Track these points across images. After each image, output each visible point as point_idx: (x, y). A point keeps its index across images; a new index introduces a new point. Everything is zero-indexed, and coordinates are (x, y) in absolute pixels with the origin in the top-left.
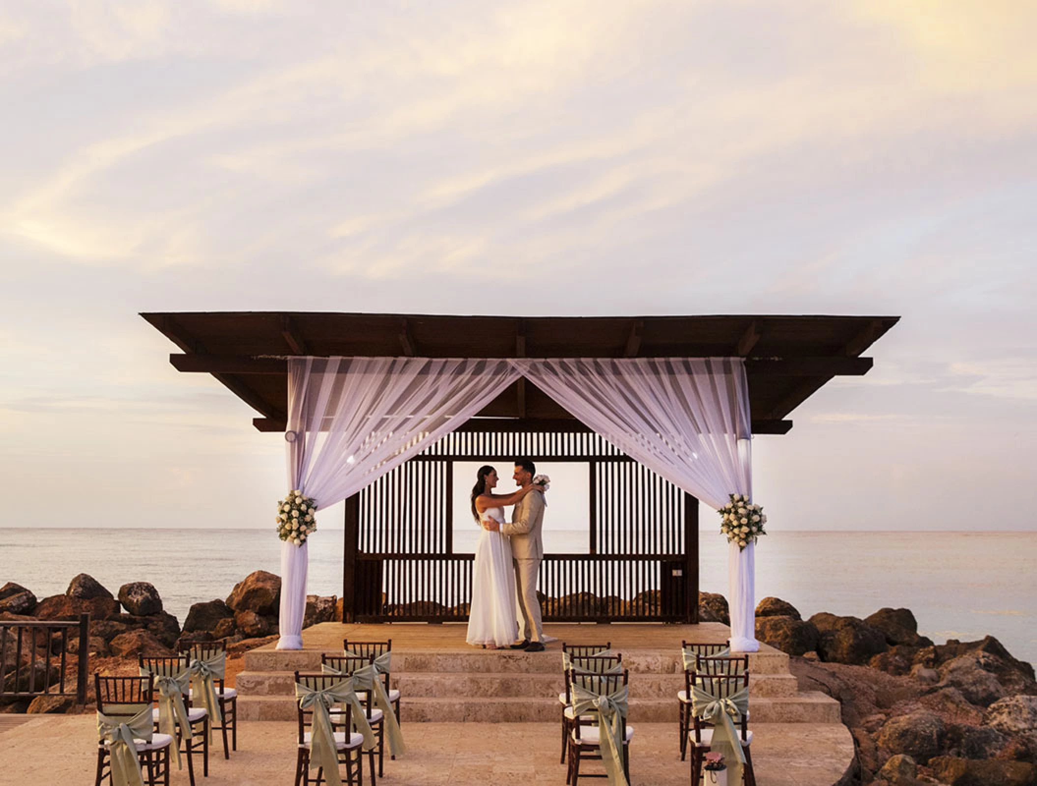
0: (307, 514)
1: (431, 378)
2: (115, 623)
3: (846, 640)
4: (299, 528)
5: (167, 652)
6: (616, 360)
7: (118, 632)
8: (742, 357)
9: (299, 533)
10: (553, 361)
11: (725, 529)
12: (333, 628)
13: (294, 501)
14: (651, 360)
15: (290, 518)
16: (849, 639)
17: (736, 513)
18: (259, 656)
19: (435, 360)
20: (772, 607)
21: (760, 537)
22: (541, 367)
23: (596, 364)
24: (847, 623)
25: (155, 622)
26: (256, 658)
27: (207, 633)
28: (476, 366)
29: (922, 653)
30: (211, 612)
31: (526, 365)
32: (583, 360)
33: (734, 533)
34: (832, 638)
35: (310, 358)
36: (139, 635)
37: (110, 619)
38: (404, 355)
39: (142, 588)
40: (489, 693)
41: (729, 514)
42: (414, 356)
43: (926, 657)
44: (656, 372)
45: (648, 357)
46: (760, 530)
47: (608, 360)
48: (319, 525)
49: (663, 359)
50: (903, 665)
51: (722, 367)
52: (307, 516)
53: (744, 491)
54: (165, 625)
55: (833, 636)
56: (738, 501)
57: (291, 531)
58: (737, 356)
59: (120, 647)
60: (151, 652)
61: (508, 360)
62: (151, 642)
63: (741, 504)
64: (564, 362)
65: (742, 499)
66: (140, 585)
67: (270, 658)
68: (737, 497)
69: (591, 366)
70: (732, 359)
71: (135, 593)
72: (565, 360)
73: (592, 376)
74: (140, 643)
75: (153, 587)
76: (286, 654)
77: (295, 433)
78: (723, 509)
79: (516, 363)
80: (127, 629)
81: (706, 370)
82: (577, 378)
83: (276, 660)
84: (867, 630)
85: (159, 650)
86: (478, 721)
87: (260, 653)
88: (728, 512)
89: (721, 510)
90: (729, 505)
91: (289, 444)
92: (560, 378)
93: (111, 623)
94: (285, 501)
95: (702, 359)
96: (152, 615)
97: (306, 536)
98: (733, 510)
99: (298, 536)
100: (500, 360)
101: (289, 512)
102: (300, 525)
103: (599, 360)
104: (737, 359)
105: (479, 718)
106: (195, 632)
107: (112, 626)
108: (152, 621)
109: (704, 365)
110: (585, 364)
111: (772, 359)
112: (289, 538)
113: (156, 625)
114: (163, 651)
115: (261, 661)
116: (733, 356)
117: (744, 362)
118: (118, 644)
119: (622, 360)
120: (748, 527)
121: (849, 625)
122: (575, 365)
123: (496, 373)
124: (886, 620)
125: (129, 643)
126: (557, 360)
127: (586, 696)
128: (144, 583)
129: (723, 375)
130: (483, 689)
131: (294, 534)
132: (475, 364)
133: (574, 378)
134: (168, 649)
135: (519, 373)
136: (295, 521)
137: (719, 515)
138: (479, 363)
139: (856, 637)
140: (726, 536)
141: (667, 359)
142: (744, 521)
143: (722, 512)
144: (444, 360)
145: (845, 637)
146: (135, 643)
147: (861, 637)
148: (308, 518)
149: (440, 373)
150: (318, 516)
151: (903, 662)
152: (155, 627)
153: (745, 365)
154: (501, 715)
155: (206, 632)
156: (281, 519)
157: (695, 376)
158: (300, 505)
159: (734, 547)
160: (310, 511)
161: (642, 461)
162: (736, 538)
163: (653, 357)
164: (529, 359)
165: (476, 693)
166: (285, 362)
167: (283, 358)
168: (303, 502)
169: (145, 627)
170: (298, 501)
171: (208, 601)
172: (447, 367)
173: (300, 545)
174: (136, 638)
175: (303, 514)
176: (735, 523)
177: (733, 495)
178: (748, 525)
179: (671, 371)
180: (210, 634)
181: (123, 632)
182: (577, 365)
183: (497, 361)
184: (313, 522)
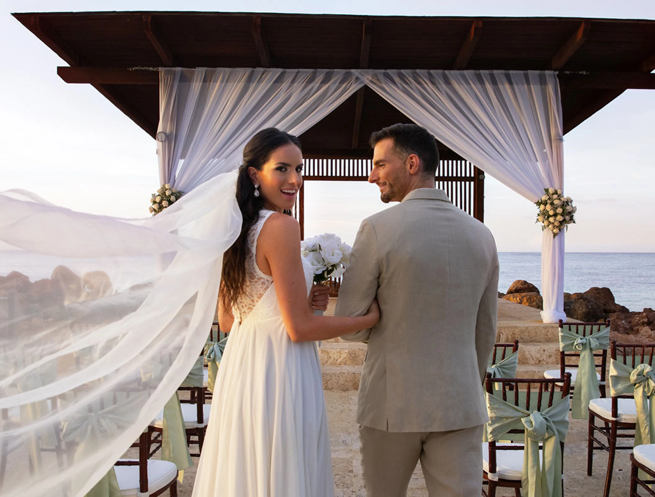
1: (285, 85)
3: (580, 309)
6: (447, 72)
8: (555, 70)
10: (392, 72)
11: (541, 218)
13: (165, 193)
14: (477, 72)
15: (161, 207)
16: (583, 308)
17: (552, 204)
19: (288, 70)
20: (521, 286)
21: (570, 226)
22: (381, 77)
23: (430, 74)
24: (579, 298)
28: (325, 75)
31: (369, 75)
32: (418, 71)
33: (550, 222)
35: (179, 69)
38: (261, 66)
40: (339, 361)
41: (545, 206)
42: (269, 68)
43: (641, 321)
44: (482, 82)
45: (474, 69)
46: (572, 220)
47: (440, 71)
49: (487, 72)
50: (628, 327)
51: (538, 79)
53: (557, 186)
55: (569, 306)
56: (553, 194)
58: (551, 69)
61: (353, 71)
63: (555, 196)
64: (402, 73)
65: (556, 193)
68: (551, 191)
69: (425, 76)
70: (547, 72)
72: (402, 71)
73: (426, 85)
77: (165, 134)
78: (540, 201)
79: (360, 73)
81: (524, 81)
82: (413, 87)
84: (592, 302)
86: (330, 389)
88: (545, 204)
89: (538, 202)
90: (544, 198)
91: (161, 143)
92: (398, 87)
94: (157, 194)
95: (522, 72)
98: (549, 202)
100: (346, 70)
101: (160, 203)
103: (432, 71)
104: (551, 72)
105: (330, 386)
109: (523, 77)
110: (419, 74)
111: (580, 73)
116: (548, 70)
117: (557, 75)
119: (452, 72)
120: (562, 216)
121: (581, 298)
122: (412, 76)
123: (342, 82)
124: (598, 295)
126: (395, 71)
127: (510, 413)
129: (539, 86)
130: (332, 358)
132: (325, 73)
133: (411, 87)
135: (362, 82)
137: (535, 207)
138: (327, 73)
139: (587, 307)
140: (541, 224)
141: (491, 71)
142: (559, 210)
143: (539, 204)
144: (296, 70)
145: (579, 307)
147: (590, 307)
149: (293, 81)
151: (628, 324)
153: (558, 77)
154: (351, 384)
156: (154, 209)
157: (515, 86)
158: (170, 196)
159: (549, 233)
161: (470, 159)
162: (551, 226)
163: (479, 69)
164: (371, 70)
165: (327, 362)
166: (157, 73)
167: (155, 69)
168: (172, 194)
170: (167, 193)
172: (298, 77)
176: (551, 213)
177: (548, 189)
178: (563, 214)
179: (494, 82)
182: (414, 76)
183: (343, 71)
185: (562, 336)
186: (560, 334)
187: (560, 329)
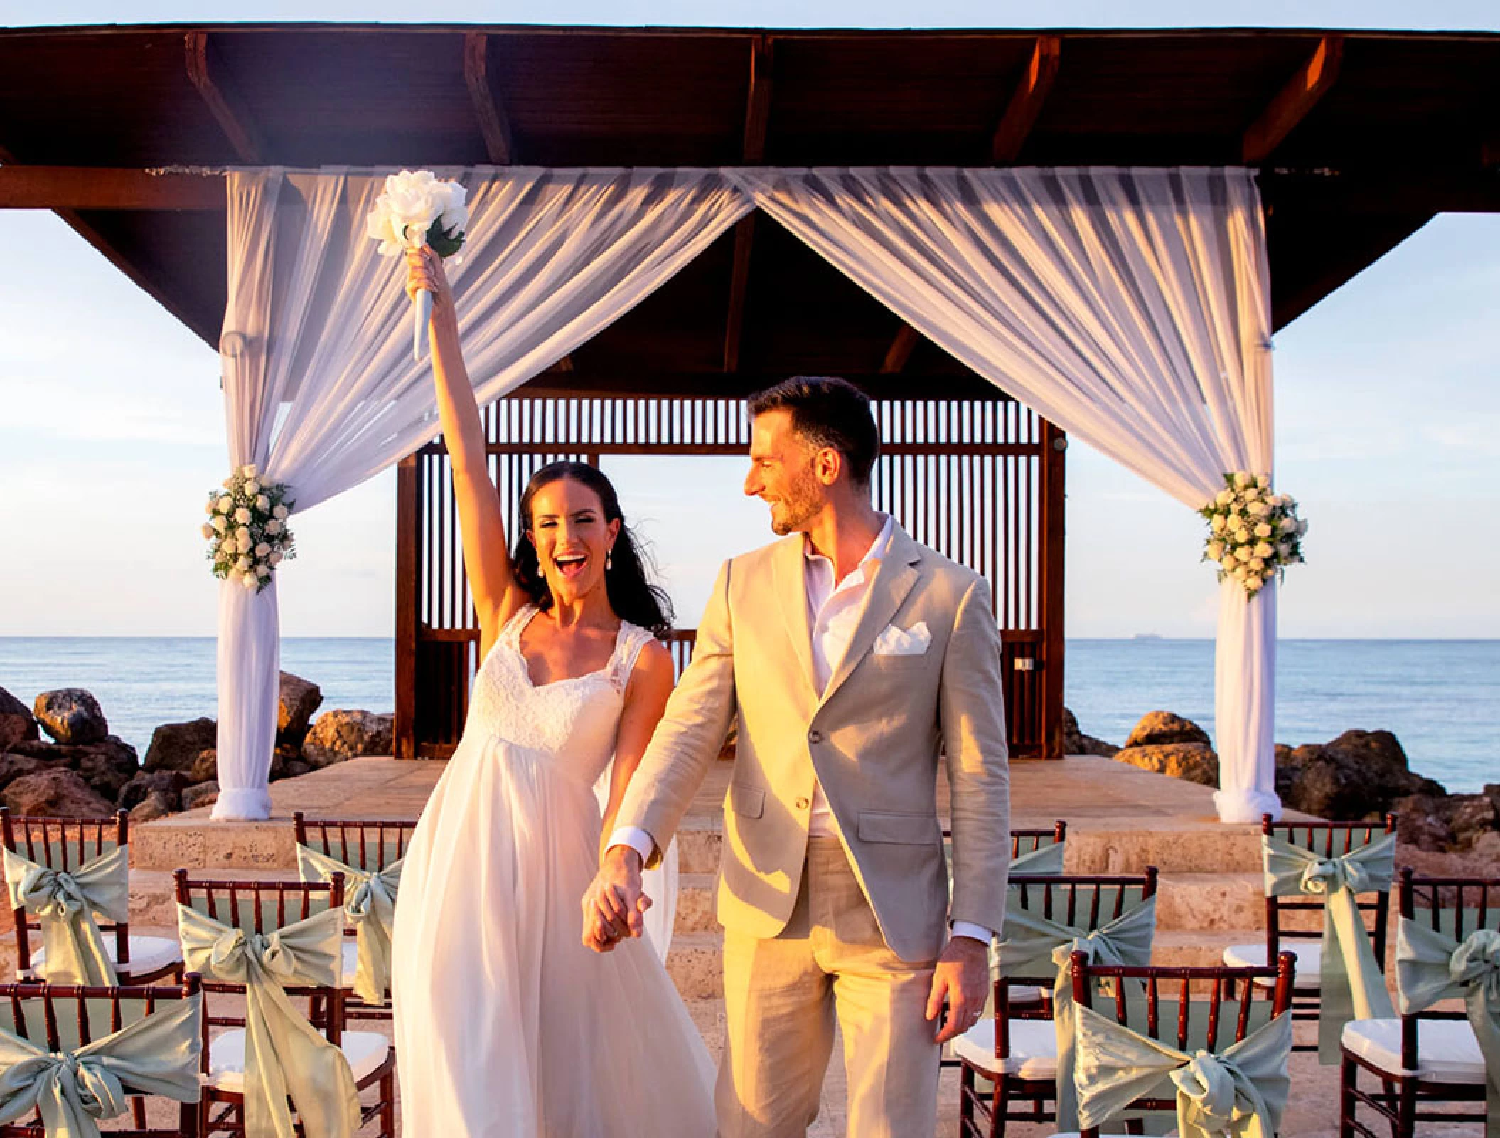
0: (271, 516)
1: (549, 210)
2: (18, 757)
3: (1319, 785)
4: (252, 550)
5: (102, 808)
6: (967, 172)
7: (20, 772)
8: (1250, 165)
9: (255, 562)
10: (827, 175)
11: (1214, 550)
12: (373, 769)
13: (242, 489)
14: (1048, 171)
15: (232, 526)
16: (1324, 785)
17: (1243, 513)
18: (165, 835)
19: (556, 171)
20: (1163, 728)
21: (1291, 569)
22: (798, 188)
23: (924, 179)
24: (1315, 757)
25: (92, 756)
26: (158, 839)
27: (178, 774)
28: (653, 182)
29: (1469, 810)
30: (188, 738)
31: (765, 181)
32: (893, 170)
33: (1237, 560)
34: (1288, 782)
35: (276, 171)
36: (54, 779)
37: (15, 750)
38: (488, 161)
39: (71, 699)
40: (689, 923)
41: (1226, 517)
42: (510, 164)
43: (1478, 817)
44: (1059, 200)
45: (1040, 164)
46: (1294, 553)
47: (952, 171)
48: (298, 542)
49: (1072, 171)
50: (1443, 833)
51: (1205, 190)
52: (271, 522)
53: (1257, 468)
54: (107, 761)
55: (1289, 778)
56: (1246, 488)
57: (235, 557)
58: (1239, 163)
59: (18, 800)
60: (73, 807)
61: (724, 171)
62: (74, 789)
63: (1251, 493)
64: (851, 177)
65: (1253, 484)
66: (69, 694)
67: (191, 841)
68: (1240, 480)
69: (912, 184)
70: (1229, 171)
71: (60, 707)
72: (853, 171)
74: (52, 792)
75: (91, 697)
76: (227, 830)
77: (244, 337)
78: (1212, 507)
79: (743, 177)
80: (37, 768)
81: (1170, 195)
83: (204, 845)
85: (88, 803)
87: (169, 829)
88: (1223, 512)
89: (1207, 508)
90: (1224, 497)
91: (231, 361)
92: (840, 212)
93: (11, 757)
94: (223, 490)
95: (1161, 171)
96: (90, 743)
97: (272, 568)
98: (1235, 508)
99: (252, 567)
100: (707, 170)
101: (230, 515)
102: (255, 544)
103: (930, 171)
104: (1241, 171)
106: (156, 774)
107: (11, 763)
108: (86, 754)
109: (1166, 183)
110: (896, 178)
111: (1317, 171)
112: (232, 573)
113: (92, 760)
114: (95, 805)
115: (171, 846)
116: (1232, 164)
117: (1256, 178)
118: (14, 794)
119: (983, 172)
120: (1270, 543)
121: (1320, 758)
122: (878, 184)
123: (696, 202)
125: (33, 791)
126: (835, 171)
128: (75, 690)
129: (1209, 208)
131: (243, 562)
132: (651, 178)
133: (875, 213)
134: (107, 803)
135: (748, 201)
136: (242, 533)
137: (1201, 520)
138: (660, 176)
139: (1336, 781)
140: (1214, 565)
141: (1082, 170)
142: (1263, 530)
143: (1209, 513)
144: (578, 171)
145: (1315, 781)
146: (44, 791)
147: (1343, 781)
148: (272, 528)
150: (294, 523)
151: (1442, 826)
152: (90, 764)
153: (1258, 185)
155: (174, 772)
156: (214, 529)
157: (1147, 209)
158: (255, 498)
160: (278, 511)
161: (1028, 401)
162: (1240, 571)
163: (1052, 165)
164: (771, 169)
166: (222, 182)
167: (216, 172)
168: (262, 491)
169: (74, 765)
170: (249, 489)
171: (185, 721)
173: (259, 589)
174: (46, 782)
175: (260, 518)
176: (1242, 536)
177: (1232, 476)
178: (1271, 540)
179: (1091, 200)
180: (183, 776)
181: (29, 772)
182: (882, 183)
183: (700, 172)
184: (284, 537)
185: (1270, 856)
186: (1267, 851)
187: (1265, 838)
